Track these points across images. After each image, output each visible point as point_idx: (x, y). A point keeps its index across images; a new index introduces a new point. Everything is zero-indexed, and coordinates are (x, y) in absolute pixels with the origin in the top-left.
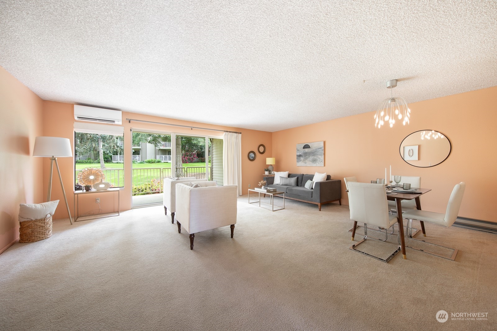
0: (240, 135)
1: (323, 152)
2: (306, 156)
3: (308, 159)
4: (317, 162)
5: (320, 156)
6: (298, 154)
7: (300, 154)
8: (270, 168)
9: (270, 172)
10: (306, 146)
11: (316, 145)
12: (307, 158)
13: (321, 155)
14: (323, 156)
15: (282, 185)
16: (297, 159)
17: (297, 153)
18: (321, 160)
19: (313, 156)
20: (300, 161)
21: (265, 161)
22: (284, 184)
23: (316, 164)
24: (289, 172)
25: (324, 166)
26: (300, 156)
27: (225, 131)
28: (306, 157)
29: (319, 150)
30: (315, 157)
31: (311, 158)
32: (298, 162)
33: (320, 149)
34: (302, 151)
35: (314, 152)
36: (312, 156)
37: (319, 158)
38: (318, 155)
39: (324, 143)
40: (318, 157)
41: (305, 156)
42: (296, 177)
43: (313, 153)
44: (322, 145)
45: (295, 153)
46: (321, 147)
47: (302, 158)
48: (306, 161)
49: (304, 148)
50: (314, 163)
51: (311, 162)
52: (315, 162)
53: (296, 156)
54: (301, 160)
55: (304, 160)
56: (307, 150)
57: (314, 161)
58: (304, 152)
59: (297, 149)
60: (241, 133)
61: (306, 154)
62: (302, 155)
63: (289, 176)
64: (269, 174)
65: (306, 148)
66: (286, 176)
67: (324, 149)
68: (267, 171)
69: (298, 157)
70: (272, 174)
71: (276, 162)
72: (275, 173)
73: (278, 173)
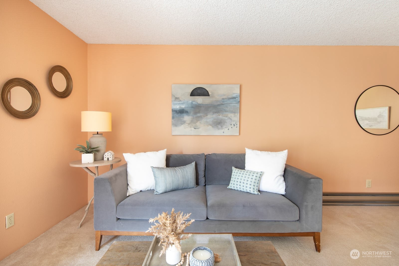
1: (237, 106)
2: (199, 112)
3: (204, 120)
4: (224, 127)
5: (231, 115)
6: (177, 107)
7: (183, 106)
8: (97, 142)
9: (99, 155)
10: (199, 91)
11: (220, 91)
12: (200, 117)
13: (235, 113)
14: (238, 115)
15: (166, 192)
16: (173, 118)
17: (174, 104)
18: (233, 123)
19: (216, 113)
20: (182, 124)
23: (222, 131)
24: (167, 151)
25: (239, 134)
26: (181, 112)
28: (199, 115)
29: (229, 102)
30: (221, 117)
31: (211, 117)
32: (175, 125)
33: (232, 100)
34: (188, 101)
35: (218, 105)
36: (214, 113)
37: (228, 118)
38: (226, 111)
39: (240, 87)
40: (226, 116)
41: (195, 113)
42: (193, 164)
43: (217, 108)
44: (238, 92)
46: (234, 95)
47: (187, 118)
48: (198, 124)
49: (193, 94)
50: (219, 129)
51: (210, 127)
52: (219, 127)
53: (170, 114)
54: (184, 122)
55: (192, 122)
56: (200, 100)
57: (218, 124)
58: (194, 103)
59: (173, 96)
61: (197, 109)
62: (186, 109)
64: (95, 160)
65: (199, 95)
66: (163, 163)
67: (239, 100)
68: (87, 152)
69: (177, 115)
70: (105, 159)
71: (115, 124)
72: (128, 157)
73: (137, 154)
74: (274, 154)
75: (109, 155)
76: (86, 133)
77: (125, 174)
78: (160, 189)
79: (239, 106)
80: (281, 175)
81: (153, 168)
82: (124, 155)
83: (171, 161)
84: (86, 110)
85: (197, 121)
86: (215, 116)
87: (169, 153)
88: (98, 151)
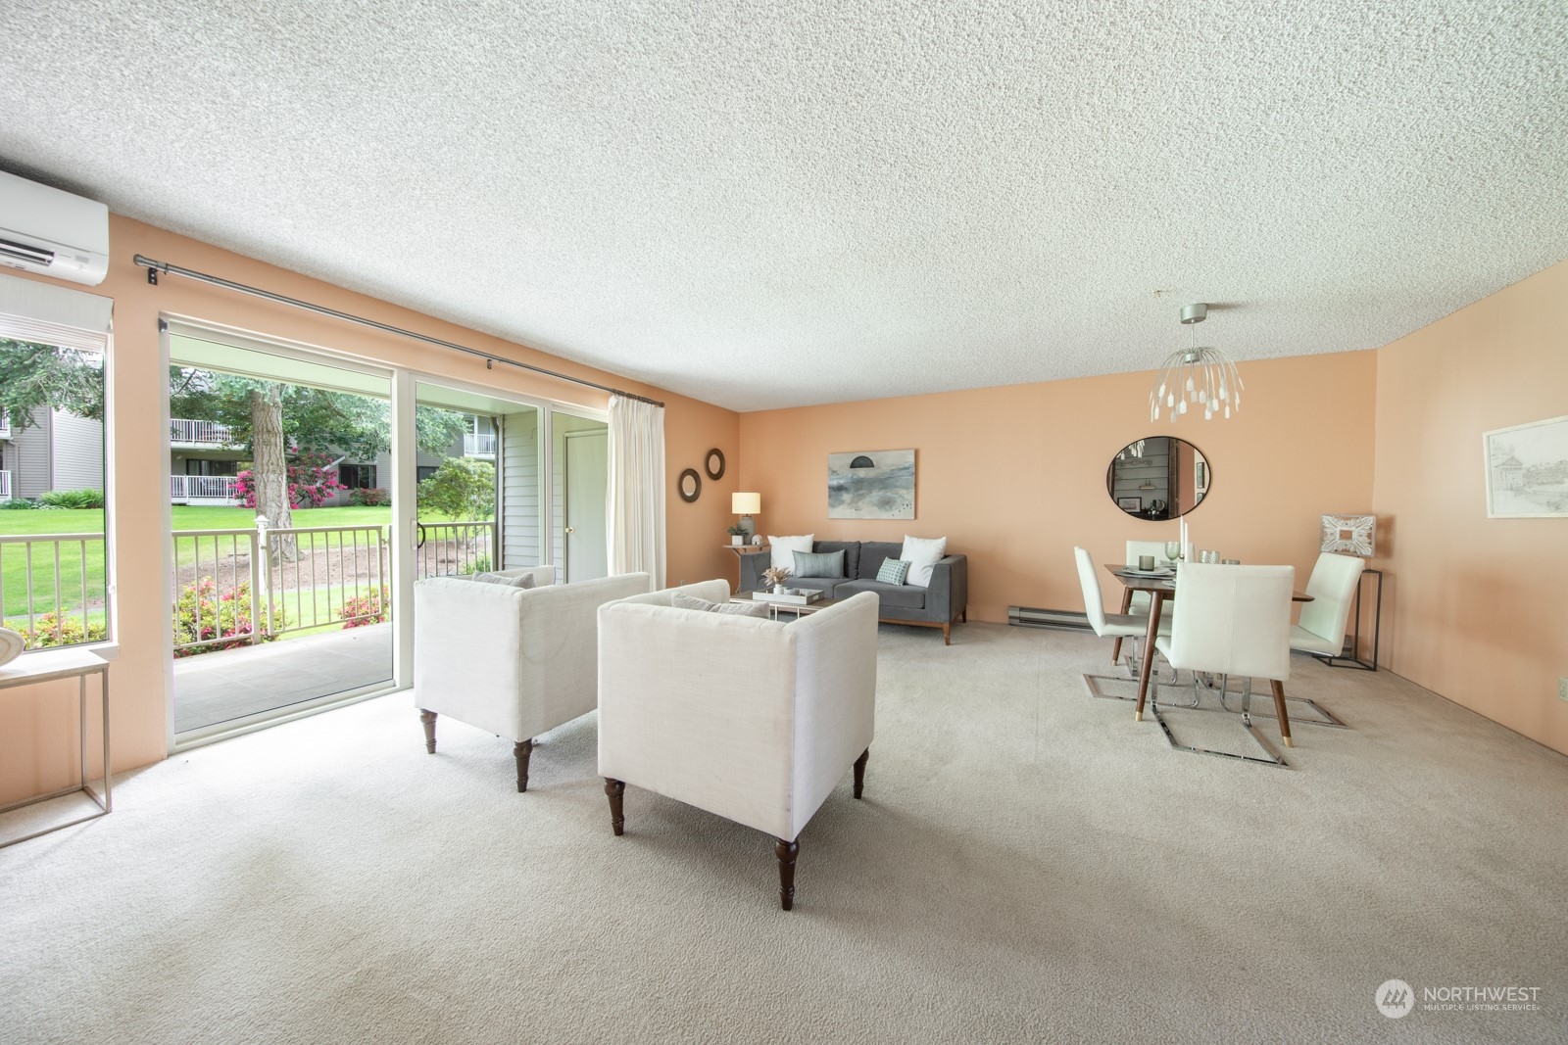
0: (661, 411)
1: (913, 479)
2: (861, 489)
3: (867, 499)
4: (894, 508)
5: (902, 492)
6: (835, 483)
7: (842, 482)
8: (746, 524)
9: (748, 538)
10: (861, 462)
11: (888, 460)
12: (862, 495)
13: (907, 489)
14: (912, 491)
15: (804, 577)
16: (830, 496)
17: (831, 479)
18: (905, 503)
19: (883, 489)
20: (840, 504)
21: (728, 504)
22: (809, 572)
23: (891, 513)
24: (814, 537)
25: (916, 517)
26: (839, 489)
27: (614, 392)
28: (861, 492)
29: (899, 474)
30: (889, 494)
31: (876, 495)
32: (832, 506)
33: (903, 472)
34: (846, 475)
35: (886, 479)
36: (881, 489)
37: (900, 496)
38: (896, 487)
39: (917, 453)
40: (897, 494)
41: (857, 490)
42: (842, 552)
43: (884, 482)
44: (912, 459)
45: (823, 483)
46: (907, 465)
47: (846, 497)
48: (860, 504)
49: (853, 466)
50: (887, 511)
51: (875, 508)
52: (888, 507)
53: (826, 492)
54: (843, 502)
55: (852, 501)
56: (862, 473)
57: (886, 504)
58: (855, 477)
59: (830, 469)
60: (662, 405)
61: (859, 485)
62: (846, 485)
63: (817, 548)
64: (744, 543)
65: (861, 467)
66: (808, 548)
67: (914, 471)
68: (737, 534)
69: (834, 493)
70: (753, 543)
71: (764, 505)
72: (772, 539)
73: (781, 538)
74: (928, 541)
75: (756, 539)
76: (738, 515)
77: (768, 556)
78: (800, 573)
79: (914, 479)
80: (931, 566)
81: (793, 551)
82: (769, 537)
83: (820, 547)
84: (738, 491)
85: (859, 500)
86: (881, 493)
87: (818, 540)
88: (746, 534)
